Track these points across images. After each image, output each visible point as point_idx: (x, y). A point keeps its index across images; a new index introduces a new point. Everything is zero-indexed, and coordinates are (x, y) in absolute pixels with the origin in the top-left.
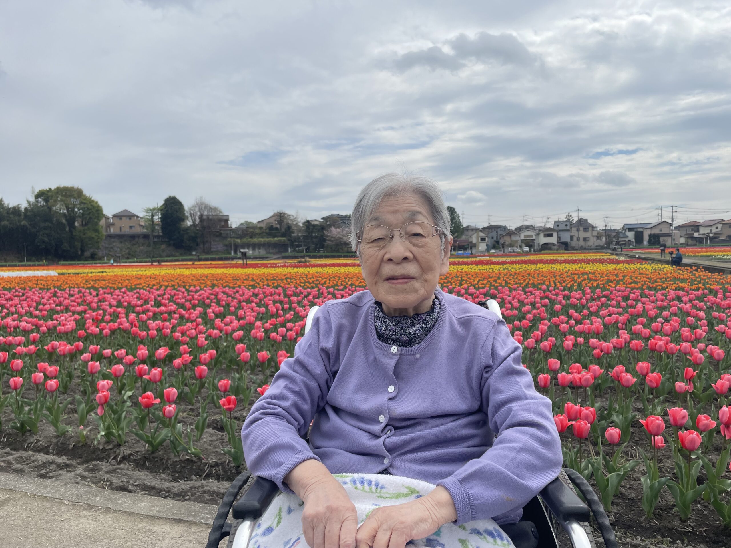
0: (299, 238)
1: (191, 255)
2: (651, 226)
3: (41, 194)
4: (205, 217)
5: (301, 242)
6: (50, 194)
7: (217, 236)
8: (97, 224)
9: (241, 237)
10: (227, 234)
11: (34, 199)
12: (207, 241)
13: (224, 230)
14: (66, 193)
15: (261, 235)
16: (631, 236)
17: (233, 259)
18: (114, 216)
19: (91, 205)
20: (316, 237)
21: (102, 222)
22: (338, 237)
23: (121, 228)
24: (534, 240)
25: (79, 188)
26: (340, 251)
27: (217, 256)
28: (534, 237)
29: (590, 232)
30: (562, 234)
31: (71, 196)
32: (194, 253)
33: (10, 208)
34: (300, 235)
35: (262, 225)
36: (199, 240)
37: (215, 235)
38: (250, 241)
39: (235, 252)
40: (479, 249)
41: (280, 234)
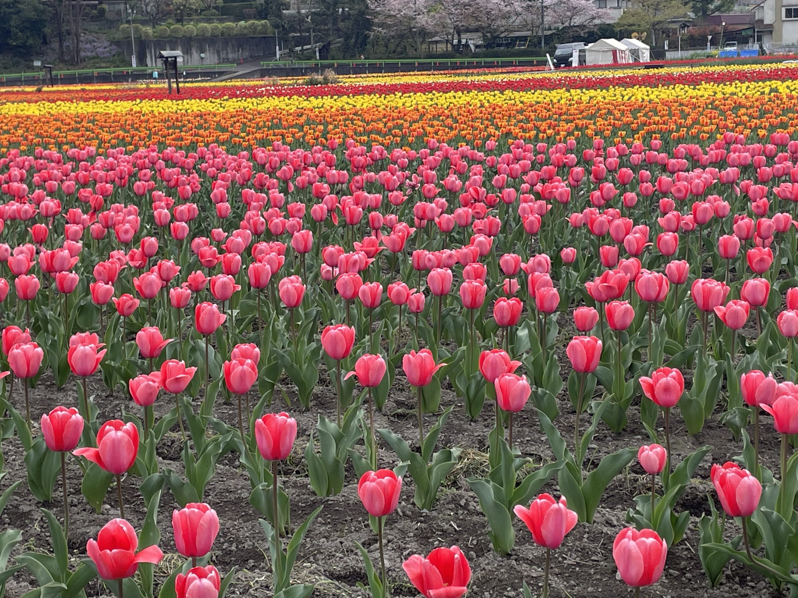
0: (301, 20)
1: (32, 68)
5: (308, 30)
7: (93, 19)
9: (154, 20)
10: (119, 13)
12: (69, 33)
15: (204, 14)
17: (136, 77)
20: (346, 17)
22: (405, 16)
26: (411, 51)
27: (96, 71)
32: (37, 63)
34: (303, 11)
36: (47, 30)
37: (87, 15)
38: (175, 31)
39: (142, 60)
40: (780, 38)
41: (253, 11)
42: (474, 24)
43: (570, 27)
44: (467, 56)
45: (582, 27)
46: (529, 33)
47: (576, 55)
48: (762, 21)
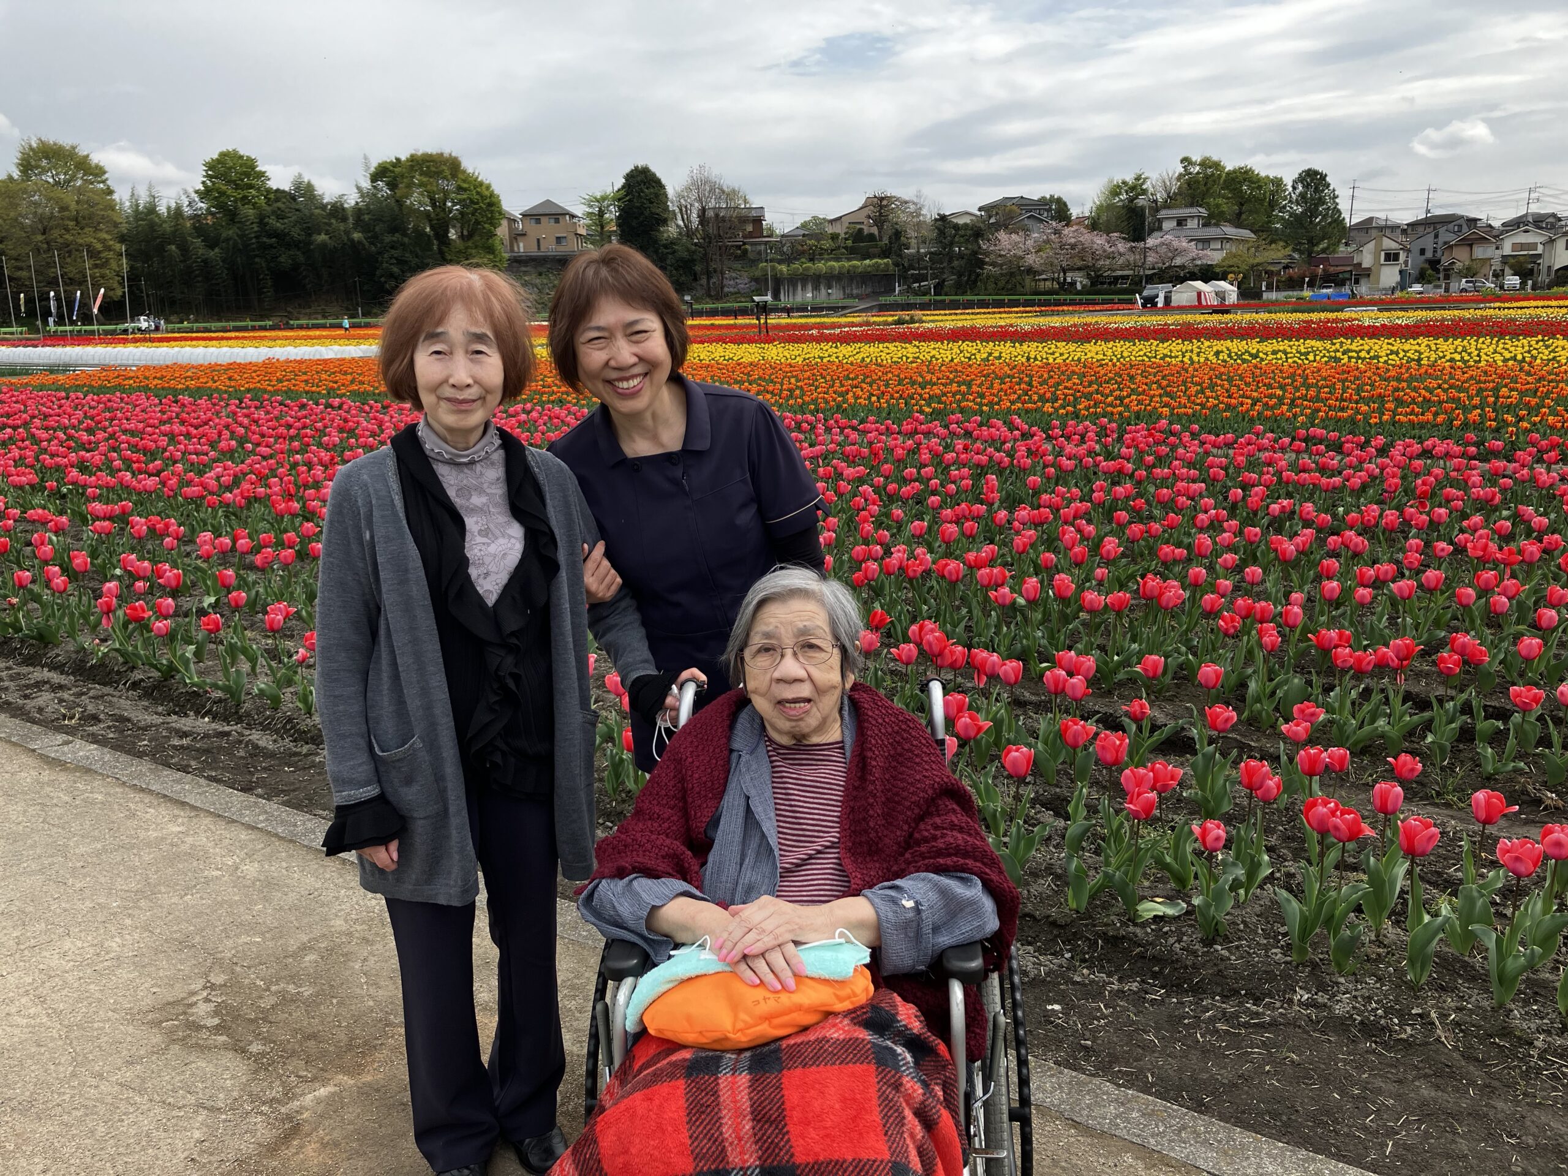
0: (919, 258)
3: (382, 173)
4: (710, 214)
5: (926, 268)
6: (398, 170)
7: (737, 258)
8: (491, 234)
9: (788, 260)
10: (759, 253)
11: (369, 182)
12: (715, 271)
13: (753, 244)
14: (428, 168)
15: (833, 253)
18: (525, 215)
19: (478, 193)
20: (961, 256)
21: (502, 231)
22: (1015, 256)
23: (538, 240)
24: (1539, 256)
25: (454, 154)
28: (1540, 249)
31: (438, 174)
33: (327, 204)
34: (922, 251)
35: (837, 229)
36: (697, 268)
37: (732, 255)
38: (808, 269)
39: (776, 296)
40: (1377, 282)
41: (876, 251)
42: (1080, 263)
44: (1071, 293)
45: (1183, 267)
46: (1131, 272)
47: (1162, 296)
48: (1360, 264)
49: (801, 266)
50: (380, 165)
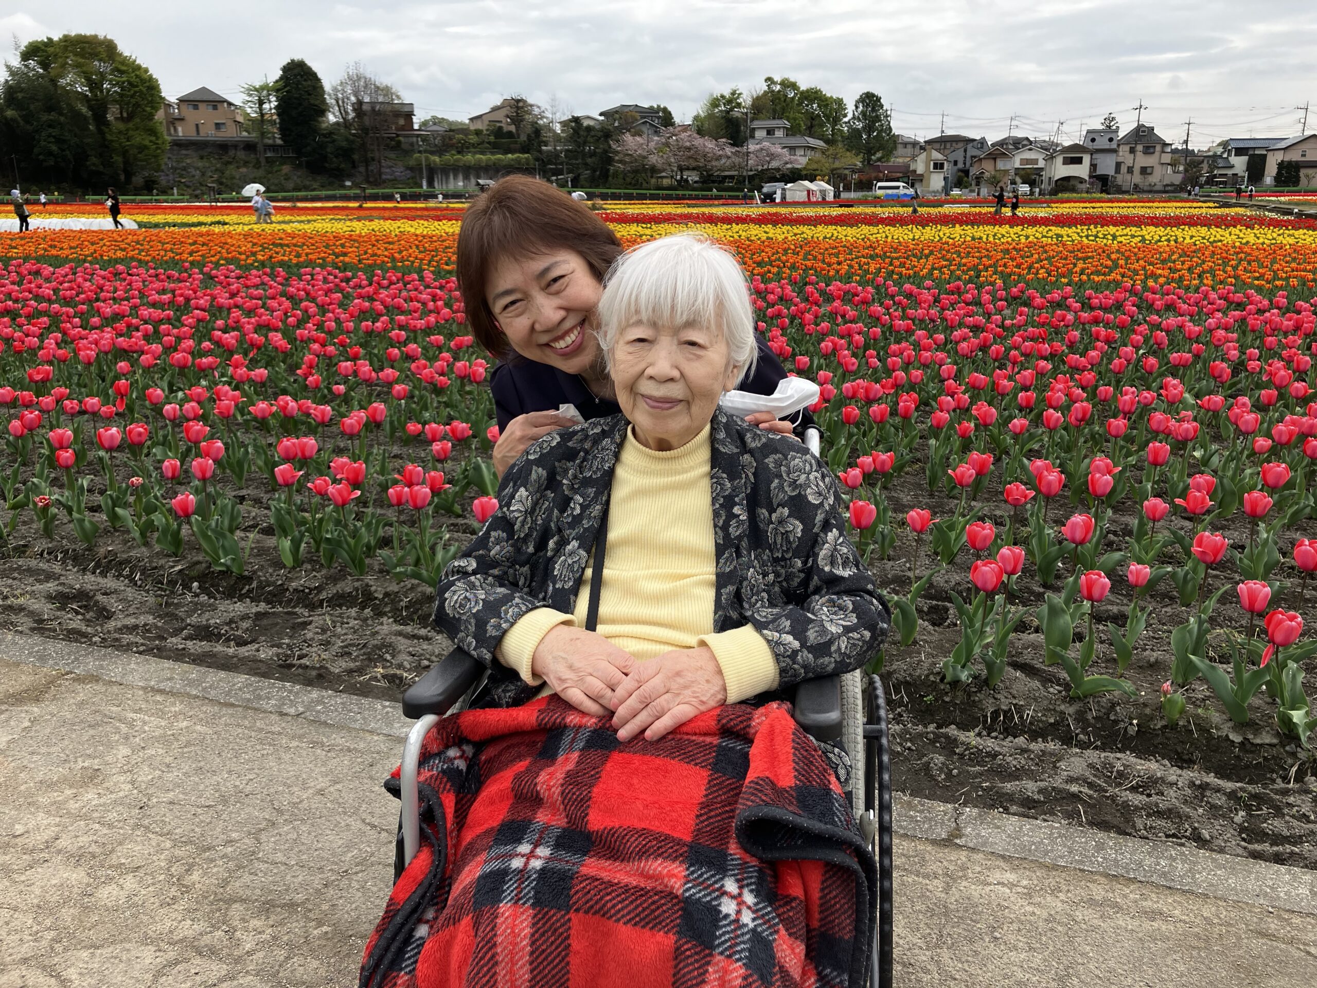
0: (556, 155)
1: (344, 187)
2: (1283, 145)
3: (33, 51)
4: (365, 107)
5: (562, 164)
6: (51, 50)
7: (393, 149)
8: (151, 117)
9: (440, 151)
10: (412, 144)
11: (19, 60)
12: (373, 159)
13: (405, 136)
14: (83, 49)
15: (479, 147)
16: (1239, 164)
17: (426, 197)
18: (182, 100)
19: (137, 76)
20: (592, 154)
21: (160, 115)
22: (640, 155)
23: (197, 126)
24: (1042, 169)
25: (109, 37)
26: (645, 185)
28: (1041, 164)
29: (1157, 154)
30: (1101, 159)
31: (94, 55)
32: (348, 183)
34: (559, 148)
35: (479, 126)
36: (356, 157)
37: (387, 145)
38: (458, 160)
39: (431, 184)
40: (928, 186)
41: (518, 146)
42: (694, 164)
43: (768, 169)
44: (688, 190)
45: (778, 170)
46: (736, 173)
47: (779, 192)
48: (915, 171)
49: (450, 157)
50: (31, 44)
